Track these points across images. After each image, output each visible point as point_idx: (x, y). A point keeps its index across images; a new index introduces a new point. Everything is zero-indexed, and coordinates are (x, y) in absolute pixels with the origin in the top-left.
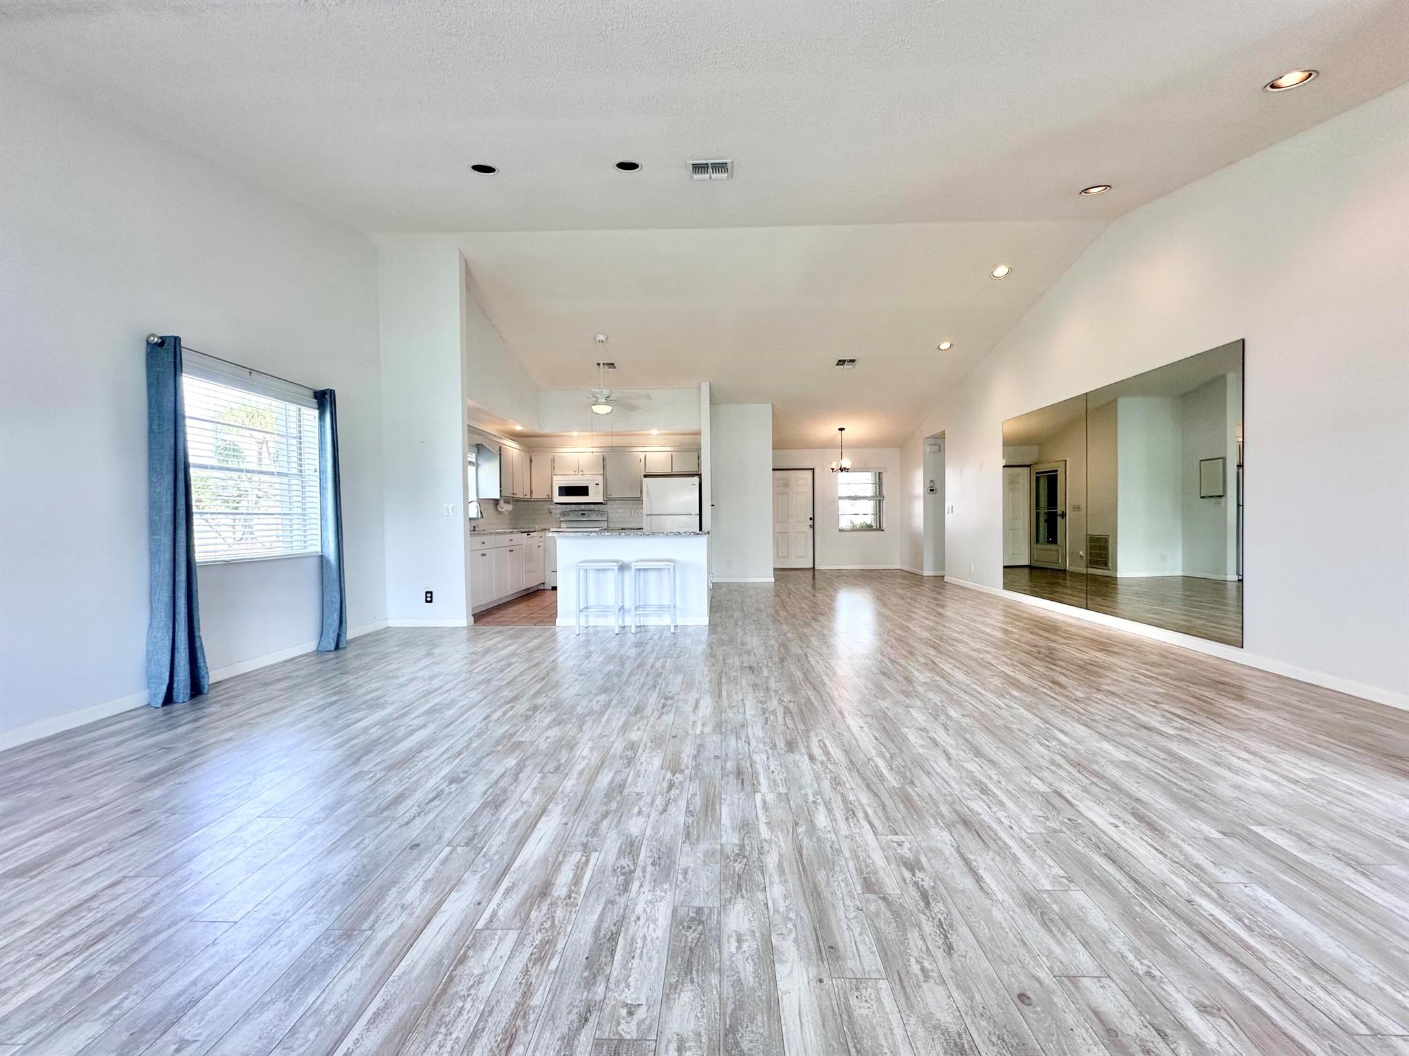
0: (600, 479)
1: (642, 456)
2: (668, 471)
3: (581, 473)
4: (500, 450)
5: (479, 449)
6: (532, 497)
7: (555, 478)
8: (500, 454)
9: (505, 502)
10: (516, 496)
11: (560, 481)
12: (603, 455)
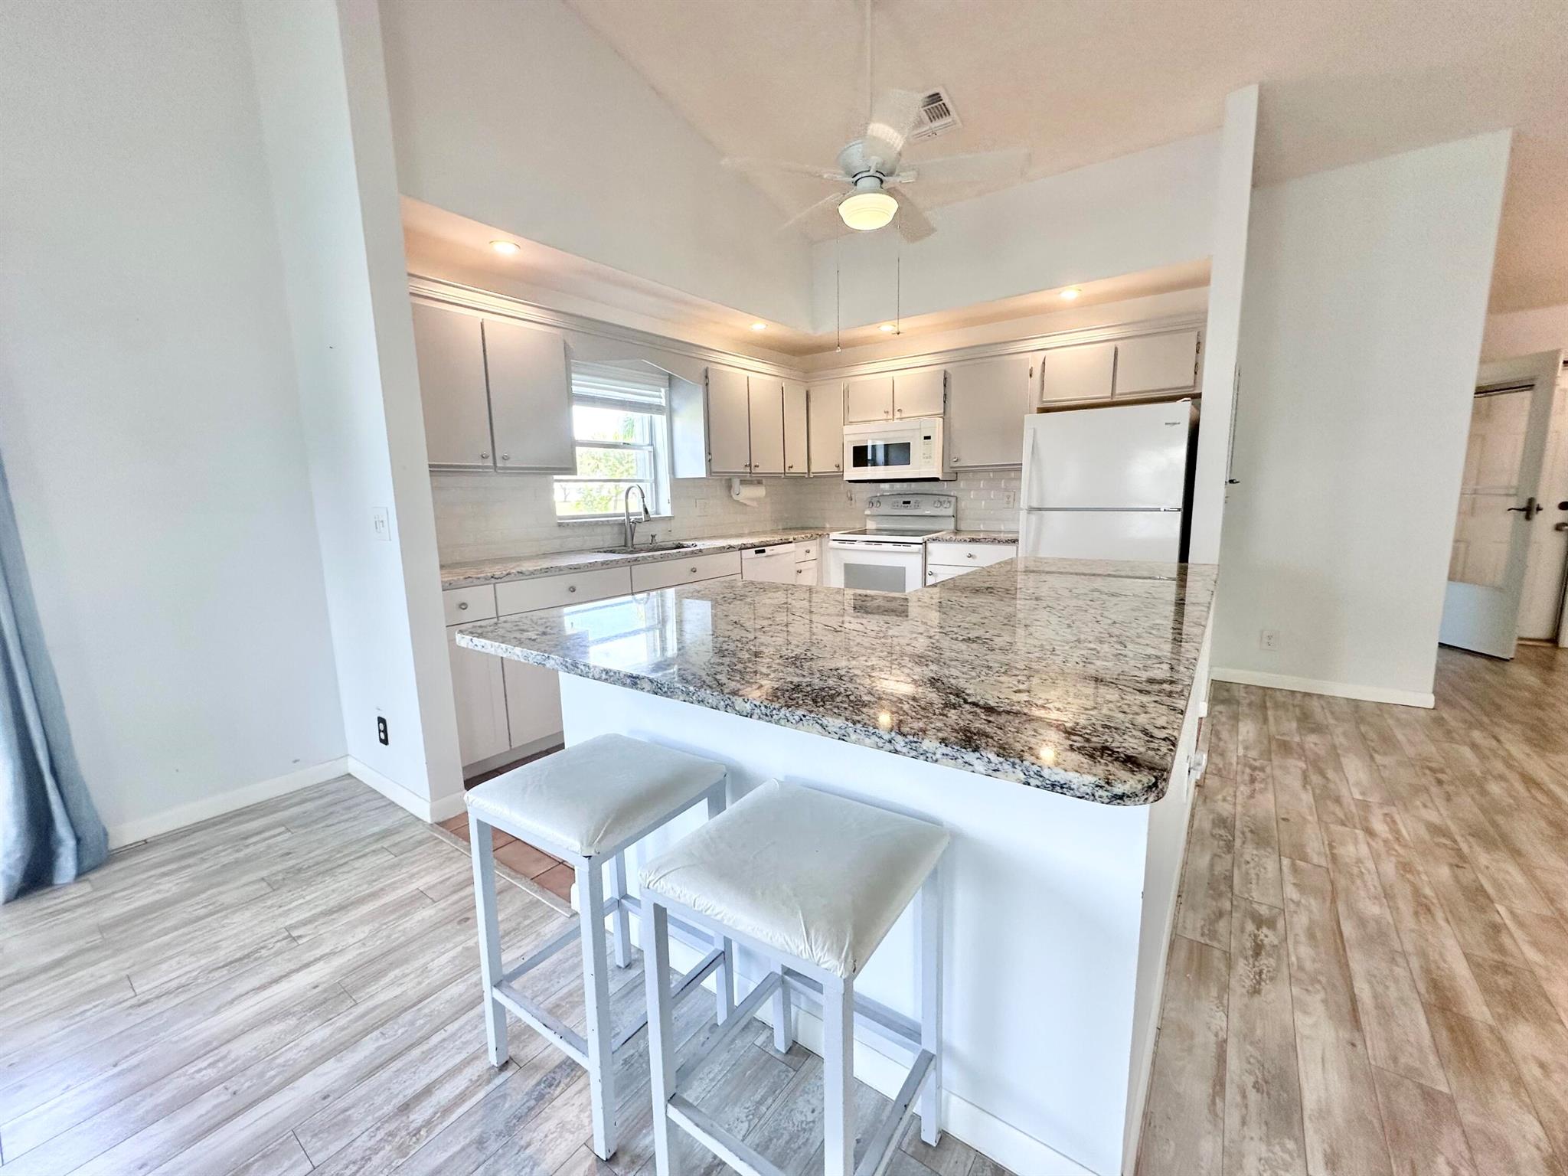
0: (936, 427)
1: (1034, 361)
2: (1103, 393)
3: (897, 415)
4: (707, 377)
5: (671, 378)
6: (813, 470)
7: (847, 429)
8: (707, 384)
9: (743, 482)
10: (758, 470)
11: (855, 435)
12: (945, 372)
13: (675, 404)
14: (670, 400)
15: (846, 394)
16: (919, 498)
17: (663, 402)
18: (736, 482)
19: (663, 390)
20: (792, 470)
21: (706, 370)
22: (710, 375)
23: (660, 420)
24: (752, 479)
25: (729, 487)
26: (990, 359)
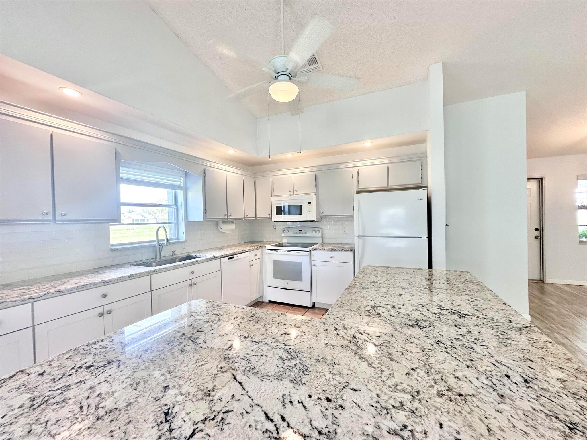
0: (313, 199)
1: (354, 171)
2: (383, 185)
3: (295, 193)
4: (204, 173)
5: (186, 173)
6: (258, 216)
7: (273, 198)
8: (205, 176)
9: (224, 222)
10: (231, 217)
11: (277, 201)
12: (316, 175)
13: (188, 186)
14: (186, 183)
15: (272, 183)
16: (306, 229)
17: (182, 184)
18: (220, 223)
19: (182, 178)
20: (248, 217)
21: (204, 170)
22: (206, 173)
23: (181, 194)
24: (228, 221)
25: (217, 225)
26: (334, 170)
